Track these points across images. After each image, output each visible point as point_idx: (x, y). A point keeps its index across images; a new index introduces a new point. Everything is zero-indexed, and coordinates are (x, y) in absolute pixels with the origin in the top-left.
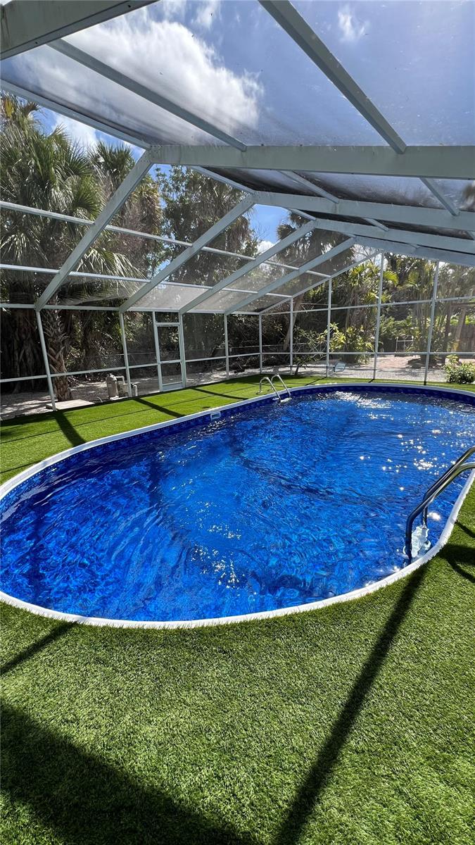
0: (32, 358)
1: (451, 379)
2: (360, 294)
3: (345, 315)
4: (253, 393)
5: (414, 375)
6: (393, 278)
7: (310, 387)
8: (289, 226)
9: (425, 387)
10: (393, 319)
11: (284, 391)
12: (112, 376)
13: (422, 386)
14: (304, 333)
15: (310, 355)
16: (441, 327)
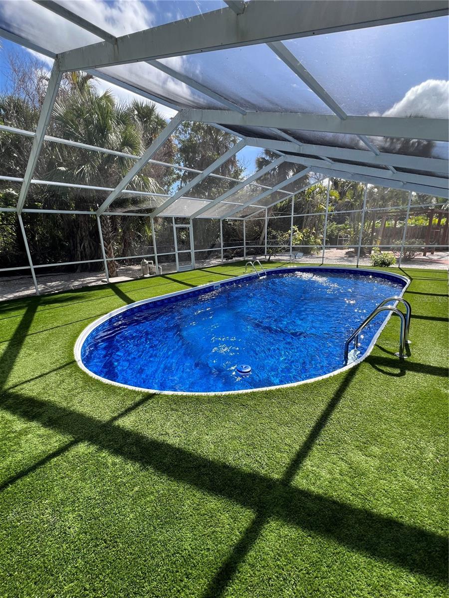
0: (89, 248)
1: (375, 264)
2: (313, 206)
3: (303, 220)
4: (241, 273)
5: (350, 261)
6: (336, 194)
7: (279, 269)
8: (264, 159)
9: (358, 269)
10: (335, 223)
11: (261, 271)
12: (145, 261)
13: (355, 268)
14: (274, 233)
15: (279, 248)
16: (368, 229)
